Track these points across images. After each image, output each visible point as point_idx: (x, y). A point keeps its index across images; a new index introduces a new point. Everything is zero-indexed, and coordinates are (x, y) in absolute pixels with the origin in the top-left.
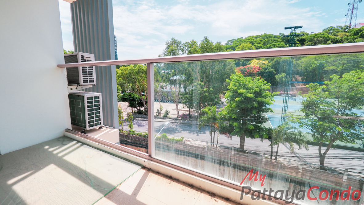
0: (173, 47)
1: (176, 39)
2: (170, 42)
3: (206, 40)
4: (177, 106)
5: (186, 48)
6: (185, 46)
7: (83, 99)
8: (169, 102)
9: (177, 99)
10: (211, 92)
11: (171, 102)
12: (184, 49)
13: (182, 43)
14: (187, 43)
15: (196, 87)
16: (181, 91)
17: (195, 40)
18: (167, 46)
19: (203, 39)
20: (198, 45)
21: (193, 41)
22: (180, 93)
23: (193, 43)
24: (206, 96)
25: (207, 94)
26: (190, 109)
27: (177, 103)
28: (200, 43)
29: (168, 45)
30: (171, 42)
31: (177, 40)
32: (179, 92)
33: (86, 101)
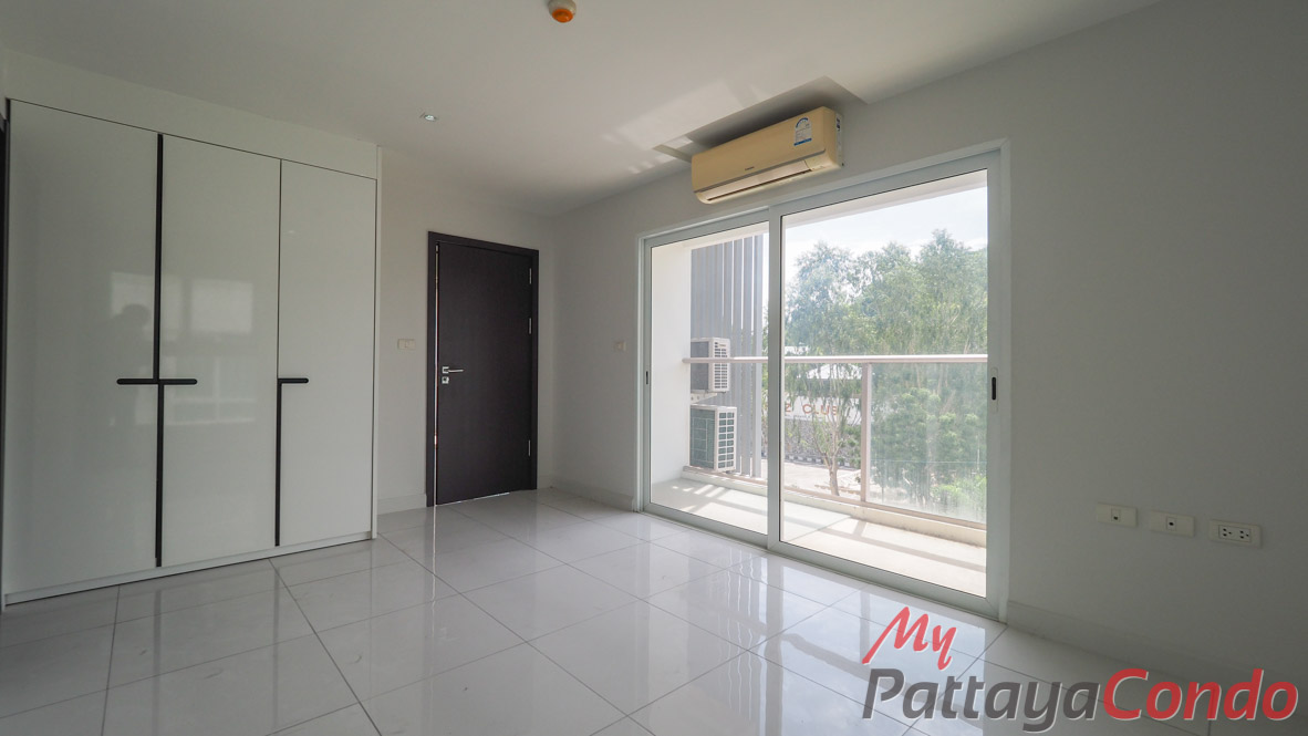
0: (820, 272)
1: (830, 246)
2: (809, 255)
3: (943, 241)
4: (833, 475)
5: (868, 272)
6: (866, 265)
7: (714, 417)
8: (796, 458)
9: (834, 448)
10: (973, 428)
11: (805, 460)
12: (860, 276)
13: (854, 257)
14: (870, 255)
15: (908, 407)
16: (849, 421)
17: (901, 242)
18: (800, 268)
19: (929, 239)
20: (913, 258)
21: (892, 246)
22: (846, 428)
23: (893, 252)
24: (952, 439)
25: (953, 434)
26: (883, 486)
27: (833, 466)
28: (918, 254)
29: (803, 265)
30: (813, 255)
31: (834, 249)
32: (843, 422)
33: (718, 419)
